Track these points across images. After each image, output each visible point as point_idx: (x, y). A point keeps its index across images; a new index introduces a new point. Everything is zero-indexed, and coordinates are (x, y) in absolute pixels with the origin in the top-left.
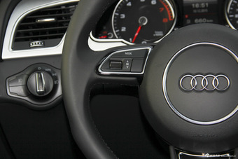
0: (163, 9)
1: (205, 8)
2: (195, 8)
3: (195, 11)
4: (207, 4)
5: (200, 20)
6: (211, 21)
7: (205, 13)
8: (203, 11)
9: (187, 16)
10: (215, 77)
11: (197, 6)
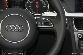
0: (4, 2)
1: (19, 2)
2: (16, 2)
3: (15, 3)
4: (20, 1)
5: (17, 7)
6: (21, 7)
7: (19, 4)
8: (18, 3)
9: (12, 5)
10: (19, 26)
11: (16, 1)
